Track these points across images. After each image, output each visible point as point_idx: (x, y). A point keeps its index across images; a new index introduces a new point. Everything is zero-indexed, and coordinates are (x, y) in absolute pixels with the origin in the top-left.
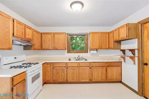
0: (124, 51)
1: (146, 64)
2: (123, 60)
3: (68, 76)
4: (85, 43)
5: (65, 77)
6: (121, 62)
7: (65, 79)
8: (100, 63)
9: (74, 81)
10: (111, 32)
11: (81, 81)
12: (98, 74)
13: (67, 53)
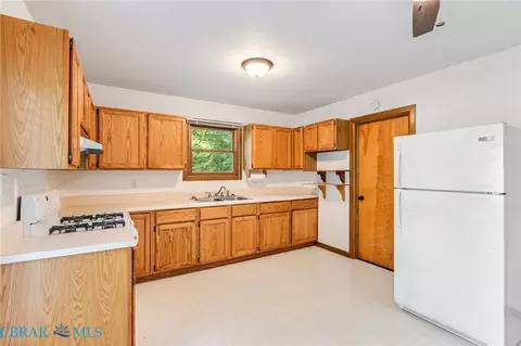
0: (323, 174)
1: (362, 198)
2: (320, 194)
3: (202, 247)
4: (233, 152)
5: (194, 250)
6: (317, 199)
7: (194, 256)
8: (279, 204)
9: (217, 258)
10: (298, 130)
11: (235, 256)
12: (274, 231)
13: (184, 179)
